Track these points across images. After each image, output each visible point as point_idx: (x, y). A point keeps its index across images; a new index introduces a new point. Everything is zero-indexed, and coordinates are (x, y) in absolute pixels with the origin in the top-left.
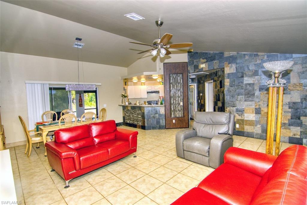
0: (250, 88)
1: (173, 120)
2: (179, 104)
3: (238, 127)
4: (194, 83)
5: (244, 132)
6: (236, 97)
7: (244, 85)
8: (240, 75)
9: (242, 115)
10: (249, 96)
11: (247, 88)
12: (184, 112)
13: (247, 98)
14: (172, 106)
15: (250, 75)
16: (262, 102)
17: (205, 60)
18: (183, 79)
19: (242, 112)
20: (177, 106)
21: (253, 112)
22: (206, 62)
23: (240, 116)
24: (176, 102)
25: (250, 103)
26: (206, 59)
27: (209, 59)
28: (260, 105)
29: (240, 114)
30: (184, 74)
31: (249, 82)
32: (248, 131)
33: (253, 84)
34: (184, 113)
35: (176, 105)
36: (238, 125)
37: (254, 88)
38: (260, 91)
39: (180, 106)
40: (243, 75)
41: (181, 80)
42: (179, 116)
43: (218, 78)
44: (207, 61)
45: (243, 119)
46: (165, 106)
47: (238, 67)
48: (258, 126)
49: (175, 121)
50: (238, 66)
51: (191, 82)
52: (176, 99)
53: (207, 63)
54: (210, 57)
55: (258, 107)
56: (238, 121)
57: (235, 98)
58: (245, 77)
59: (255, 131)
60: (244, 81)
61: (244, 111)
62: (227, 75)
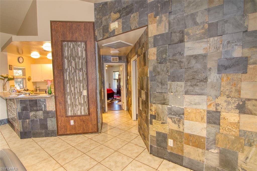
0: (198, 66)
1: (71, 121)
2: (81, 93)
3: (172, 145)
4: (122, 62)
5: (183, 156)
6: (169, 85)
7: (184, 60)
8: (178, 38)
9: (179, 121)
10: (194, 82)
11: (191, 66)
12: (90, 106)
13: (191, 88)
14: (69, 97)
15: (198, 36)
16: (224, 98)
17: (118, 15)
18: (86, 50)
19: (179, 115)
20: (76, 97)
21: (202, 119)
22: (120, 18)
23: (175, 123)
24: (75, 90)
25: (197, 98)
26: (119, 11)
27: (124, 12)
28: (218, 105)
29: (175, 119)
30: (88, 42)
31: (195, 53)
32: (192, 157)
33: (204, 56)
34: (89, 109)
35: (75, 95)
36: (172, 141)
37: (206, 66)
38: (219, 71)
39: (82, 96)
40: (183, 36)
41: (84, 52)
42: (81, 112)
43: (141, 49)
44: (121, 15)
45: (181, 130)
46: (55, 97)
47: (172, 21)
48: (213, 151)
49: (75, 122)
50: (174, 19)
51: (118, 61)
52: (76, 86)
53: (121, 20)
54: (124, 8)
55: (214, 110)
56: (172, 132)
57: (165, 86)
58: (187, 42)
59: (205, 160)
60: (186, 49)
61: (183, 114)
62: (152, 40)
